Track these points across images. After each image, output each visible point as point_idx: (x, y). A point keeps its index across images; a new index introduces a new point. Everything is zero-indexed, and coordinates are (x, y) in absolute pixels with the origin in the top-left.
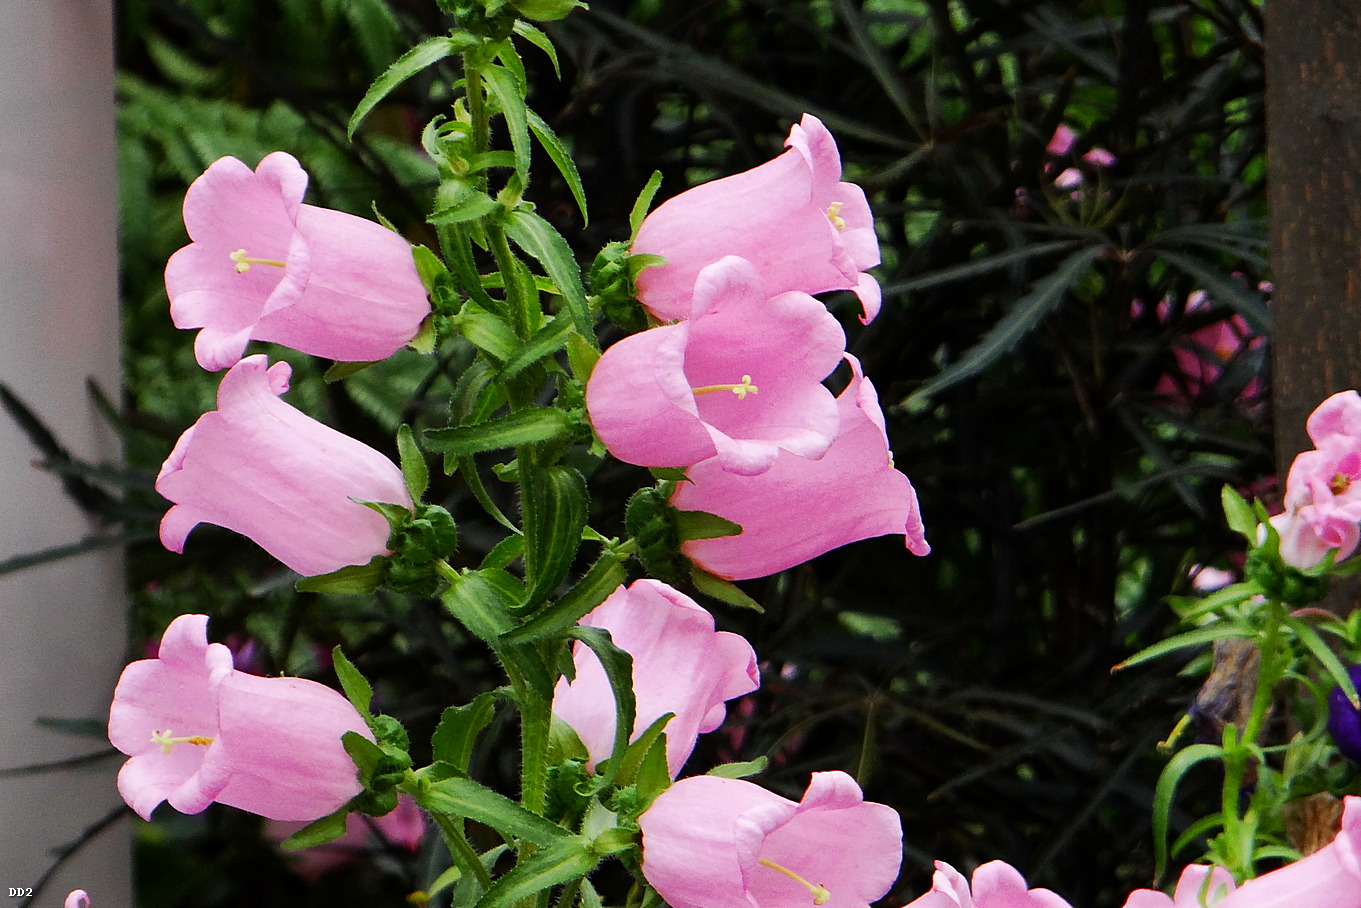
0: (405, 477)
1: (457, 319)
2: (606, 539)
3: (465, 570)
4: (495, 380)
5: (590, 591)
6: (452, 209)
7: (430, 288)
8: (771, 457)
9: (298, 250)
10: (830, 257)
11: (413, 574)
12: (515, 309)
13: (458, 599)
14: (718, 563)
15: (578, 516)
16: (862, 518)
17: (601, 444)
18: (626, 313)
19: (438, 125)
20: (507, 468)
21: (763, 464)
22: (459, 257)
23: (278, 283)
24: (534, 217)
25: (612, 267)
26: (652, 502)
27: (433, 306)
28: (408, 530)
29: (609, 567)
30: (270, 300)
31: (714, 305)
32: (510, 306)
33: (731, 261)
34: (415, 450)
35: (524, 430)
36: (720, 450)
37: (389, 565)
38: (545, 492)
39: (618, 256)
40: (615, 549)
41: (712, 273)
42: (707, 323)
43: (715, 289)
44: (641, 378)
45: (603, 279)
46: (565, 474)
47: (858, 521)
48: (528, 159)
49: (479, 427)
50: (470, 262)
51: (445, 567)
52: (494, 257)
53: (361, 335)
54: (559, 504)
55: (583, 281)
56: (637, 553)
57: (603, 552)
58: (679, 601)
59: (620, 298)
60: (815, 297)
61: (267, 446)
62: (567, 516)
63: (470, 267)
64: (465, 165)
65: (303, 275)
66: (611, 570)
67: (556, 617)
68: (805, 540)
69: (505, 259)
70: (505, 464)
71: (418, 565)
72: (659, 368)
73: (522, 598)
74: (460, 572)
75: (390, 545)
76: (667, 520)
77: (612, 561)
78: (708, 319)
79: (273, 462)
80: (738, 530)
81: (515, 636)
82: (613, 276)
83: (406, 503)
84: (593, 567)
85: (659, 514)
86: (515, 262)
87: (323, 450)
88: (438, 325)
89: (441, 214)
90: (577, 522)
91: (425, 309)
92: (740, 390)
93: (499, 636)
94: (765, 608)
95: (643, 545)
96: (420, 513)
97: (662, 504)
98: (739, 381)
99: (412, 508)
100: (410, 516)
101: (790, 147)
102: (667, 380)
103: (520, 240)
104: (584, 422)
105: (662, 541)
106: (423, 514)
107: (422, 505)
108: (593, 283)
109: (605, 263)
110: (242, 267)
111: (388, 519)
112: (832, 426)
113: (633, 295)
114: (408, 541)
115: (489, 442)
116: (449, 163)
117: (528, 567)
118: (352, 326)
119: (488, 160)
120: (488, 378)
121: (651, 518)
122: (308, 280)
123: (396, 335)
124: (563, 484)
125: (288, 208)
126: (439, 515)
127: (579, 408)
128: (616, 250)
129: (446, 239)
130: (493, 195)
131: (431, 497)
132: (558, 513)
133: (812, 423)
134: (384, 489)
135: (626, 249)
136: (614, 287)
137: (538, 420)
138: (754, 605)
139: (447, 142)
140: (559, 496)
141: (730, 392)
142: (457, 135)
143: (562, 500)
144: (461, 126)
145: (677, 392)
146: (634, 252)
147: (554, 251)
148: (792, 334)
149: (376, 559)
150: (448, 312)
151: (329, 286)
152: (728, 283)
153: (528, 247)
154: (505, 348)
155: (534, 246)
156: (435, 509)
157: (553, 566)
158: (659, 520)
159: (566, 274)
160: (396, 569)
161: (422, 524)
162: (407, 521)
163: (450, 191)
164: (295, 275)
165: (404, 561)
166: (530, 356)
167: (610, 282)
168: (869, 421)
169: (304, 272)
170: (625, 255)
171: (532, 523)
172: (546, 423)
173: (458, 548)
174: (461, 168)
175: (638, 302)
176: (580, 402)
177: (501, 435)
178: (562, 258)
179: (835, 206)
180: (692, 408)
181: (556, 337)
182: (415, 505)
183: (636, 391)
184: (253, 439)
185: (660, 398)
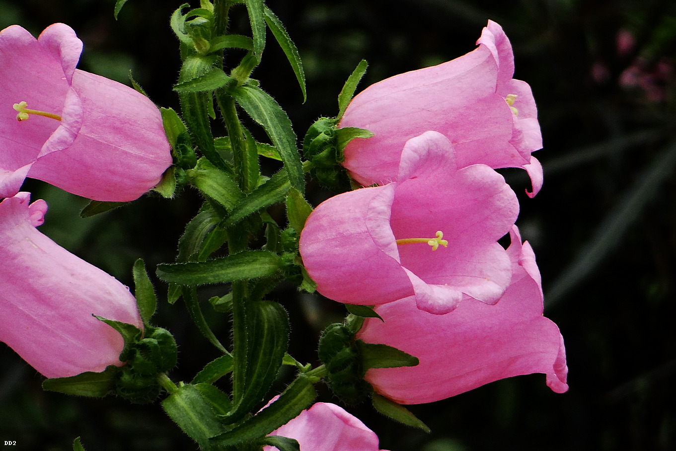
0: (138, 303)
1: (192, 172)
2: (301, 365)
3: (182, 384)
4: (221, 225)
5: (287, 406)
6: (195, 80)
7: (173, 145)
8: (457, 301)
9: (72, 104)
10: (510, 138)
11: (140, 383)
12: (239, 168)
13: (176, 406)
14: (393, 388)
15: (281, 343)
16: (517, 358)
17: (311, 282)
18: (333, 176)
19: (184, 11)
20: (221, 300)
21: (450, 305)
22: (197, 120)
23: (54, 130)
24: (260, 92)
25: (322, 136)
26: (342, 336)
27: (174, 159)
28: (138, 346)
29: (304, 387)
30: (47, 144)
31: (415, 171)
32: (235, 166)
33: (431, 135)
34: (147, 281)
35: (242, 268)
36: (417, 291)
37: (121, 374)
38: (255, 322)
39: (327, 128)
40: (309, 373)
41: (416, 144)
42: (410, 186)
43: (418, 158)
44: (351, 229)
45: (315, 146)
46: (272, 308)
47: (513, 360)
48: (264, 42)
49: (206, 264)
50: (206, 126)
51: (166, 379)
52: (224, 123)
53: (116, 179)
54: (266, 332)
55: (300, 147)
56: (327, 377)
57: (299, 375)
58: (351, 422)
59: (328, 163)
60: (496, 170)
61: (27, 268)
62: (272, 342)
63: (205, 131)
64: (206, 45)
65: (75, 125)
66: (305, 389)
67: (258, 425)
68: (468, 374)
69: (234, 126)
70: (220, 297)
71: (145, 376)
72: (370, 219)
73: (229, 409)
74: (178, 385)
75: (123, 357)
76: (354, 350)
77: (307, 382)
78: (408, 183)
79: (31, 281)
80: (415, 362)
81: (223, 439)
82: (324, 144)
83: (137, 323)
84: (289, 387)
85: (347, 346)
86: (242, 130)
87: (72, 275)
88: (178, 176)
89: (186, 84)
90: (279, 348)
91: (167, 162)
92: (433, 243)
93: (209, 439)
94: (431, 429)
95: (333, 370)
96: (149, 333)
97: (349, 337)
98: (433, 236)
99: (142, 329)
100: (140, 335)
101: (479, 45)
102: (378, 230)
103: (249, 109)
104: (297, 263)
105: (349, 367)
106: (151, 334)
107: (151, 327)
108: (307, 150)
109: (317, 133)
110: (23, 116)
111: (123, 335)
112: (505, 278)
113: (340, 162)
114: (138, 355)
115: (214, 277)
116: (194, 44)
117: (235, 383)
118: (109, 171)
119: (225, 43)
120: (213, 223)
121: (340, 349)
122: (80, 129)
123: (143, 181)
124: (270, 316)
125: (65, 69)
126: (163, 336)
127: (291, 252)
128: (326, 124)
129: (187, 106)
130: (228, 72)
131: (157, 320)
132: (264, 340)
133: (489, 274)
134: (120, 312)
135: (335, 123)
136: (324, 153)
137: (254, 261)
138: (422, 425)
139: (192, 26)
140: (266, 326)
141: (426, 243)
142: (201, 20)
143: (268, 329)
144: (206, 12)
145: (383, 241)
146: (342, 126)
147: (276, 121)
148: (475, 200)
149: (110, 368)
150: (187, 166)
151: (93, 136)
152: (429, 152)
153: (256, 116)
154: (230, 198)
155: (260, 115)
156: (161, 331)
157: (257, 384)
158: (347, 350)
159: (284, 140)
160: (126, 378)
161: (150, 342)
162: (138, 339)
163: (193, 65)
164: (69, 124)
165: (132, 372)
166: (251, 207)
167: (321, 150)
168: (528, 278)
169: (77, 122)
170: (335, 128)
171: (242, 347)
172: (262, 263)
173: (177, 365)
174: (204, 48)
175: (343, 168)
176: (294, 247)
177: (223, 272)
178: (283, 128)
179: (511, 98)
180: (395, 255)
181: (274, 193)
182: (145, 326)
183: (345, 239)
184: (16, 261)
185: (367, 245)
